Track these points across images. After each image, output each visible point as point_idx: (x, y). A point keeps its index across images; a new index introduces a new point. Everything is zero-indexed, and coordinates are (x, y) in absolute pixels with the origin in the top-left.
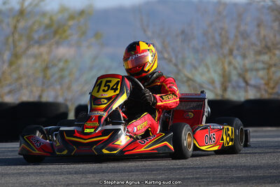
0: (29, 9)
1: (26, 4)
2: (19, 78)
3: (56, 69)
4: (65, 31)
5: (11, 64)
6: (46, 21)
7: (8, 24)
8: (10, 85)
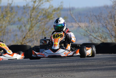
0: (37, 7)
1: (36, 5)
2: (33, 36)
3: (48, 32)
4: (51, 16)
5: (29, 30)
6: (44, 12)
7: (28, 14)
8: (29, 39)
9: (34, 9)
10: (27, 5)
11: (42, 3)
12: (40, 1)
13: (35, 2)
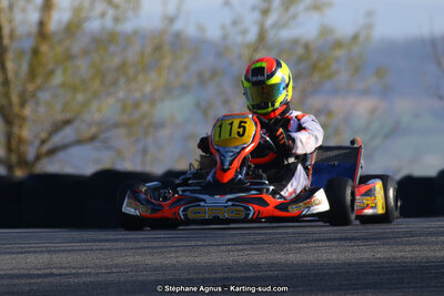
9: (262, 37)
10: (235, 23)
11: (294, 17)
12: (287, 9)
13: (265, 12)
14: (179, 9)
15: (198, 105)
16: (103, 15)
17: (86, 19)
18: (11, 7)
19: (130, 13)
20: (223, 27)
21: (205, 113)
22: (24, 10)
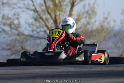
14: (108, 15)
15: (114, 43)
16: (86, 17)
17: (81, 18)
18: (59, 14)
19: (93, 16)
20: (121, 21)
21: (116, 45)
22: (63, 16)
